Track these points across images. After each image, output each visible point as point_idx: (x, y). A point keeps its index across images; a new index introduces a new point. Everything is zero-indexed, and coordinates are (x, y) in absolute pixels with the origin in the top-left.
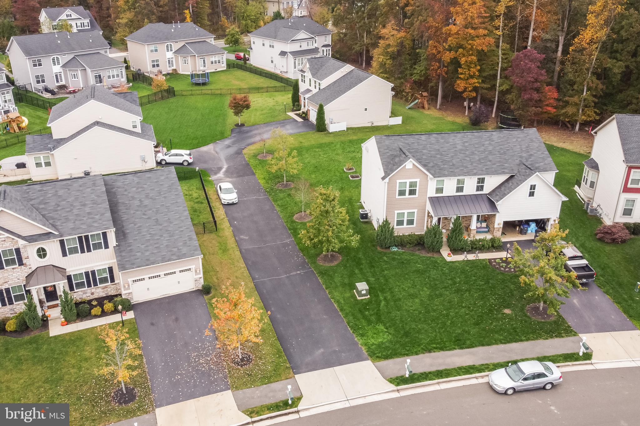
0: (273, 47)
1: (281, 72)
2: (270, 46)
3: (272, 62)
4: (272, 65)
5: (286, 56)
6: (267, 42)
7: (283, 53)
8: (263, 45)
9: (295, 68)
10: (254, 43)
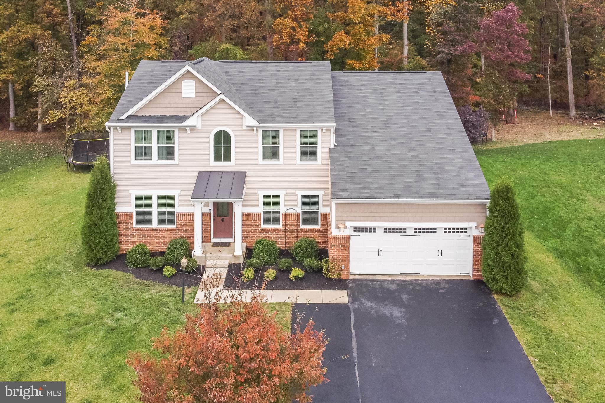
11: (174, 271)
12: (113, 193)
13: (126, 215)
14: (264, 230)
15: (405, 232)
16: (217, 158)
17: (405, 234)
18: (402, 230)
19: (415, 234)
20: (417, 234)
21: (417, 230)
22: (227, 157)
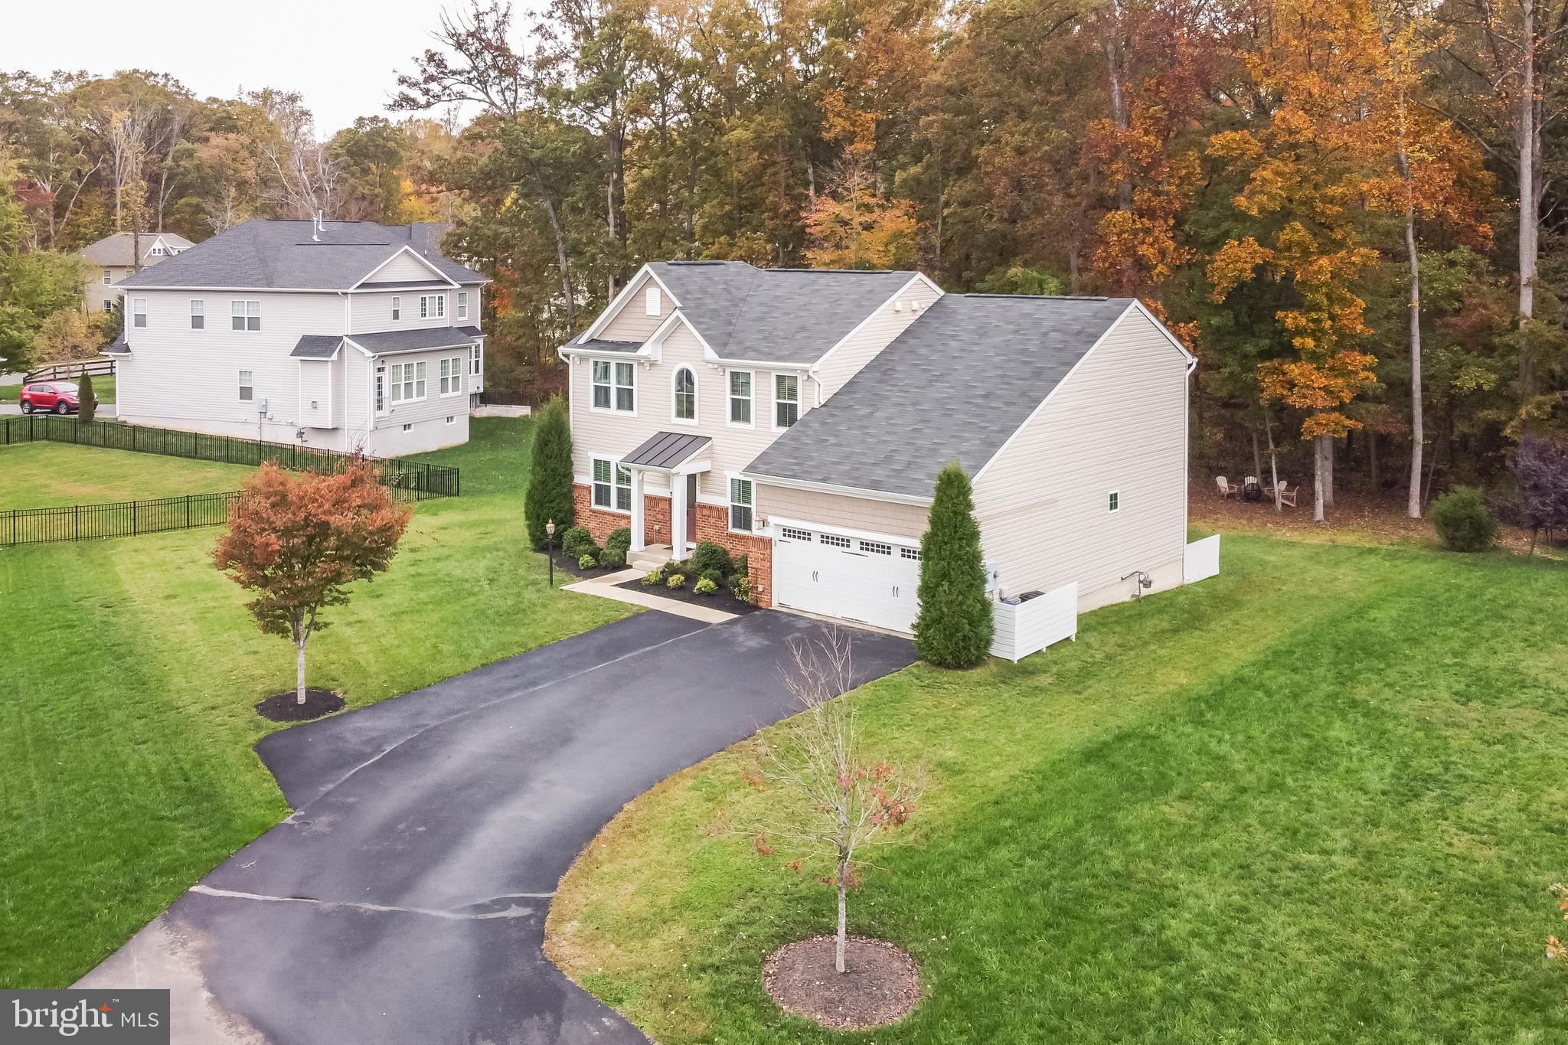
0: (254, 324)
1: (301, 434)
2: (238, 323)
3: (246, 393)
4: (249, 410)
5: (334, 357)
6: (219, 310)
7: (315, 347)
8: (198, 322)
9: (380, 408)
10: (141, 321)
11: (592, 562)
12: (570, 451)
13: (582, 487)
14: (731, 536)
15: (848, 546)
16: (680, 414)
17: (847, 549)
18: (844, 542)
19: (862, 552)
20: (864, 552)
21: (866, 546)
22: (690, 414)
